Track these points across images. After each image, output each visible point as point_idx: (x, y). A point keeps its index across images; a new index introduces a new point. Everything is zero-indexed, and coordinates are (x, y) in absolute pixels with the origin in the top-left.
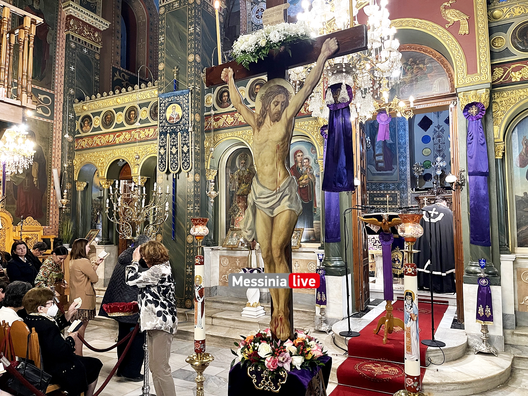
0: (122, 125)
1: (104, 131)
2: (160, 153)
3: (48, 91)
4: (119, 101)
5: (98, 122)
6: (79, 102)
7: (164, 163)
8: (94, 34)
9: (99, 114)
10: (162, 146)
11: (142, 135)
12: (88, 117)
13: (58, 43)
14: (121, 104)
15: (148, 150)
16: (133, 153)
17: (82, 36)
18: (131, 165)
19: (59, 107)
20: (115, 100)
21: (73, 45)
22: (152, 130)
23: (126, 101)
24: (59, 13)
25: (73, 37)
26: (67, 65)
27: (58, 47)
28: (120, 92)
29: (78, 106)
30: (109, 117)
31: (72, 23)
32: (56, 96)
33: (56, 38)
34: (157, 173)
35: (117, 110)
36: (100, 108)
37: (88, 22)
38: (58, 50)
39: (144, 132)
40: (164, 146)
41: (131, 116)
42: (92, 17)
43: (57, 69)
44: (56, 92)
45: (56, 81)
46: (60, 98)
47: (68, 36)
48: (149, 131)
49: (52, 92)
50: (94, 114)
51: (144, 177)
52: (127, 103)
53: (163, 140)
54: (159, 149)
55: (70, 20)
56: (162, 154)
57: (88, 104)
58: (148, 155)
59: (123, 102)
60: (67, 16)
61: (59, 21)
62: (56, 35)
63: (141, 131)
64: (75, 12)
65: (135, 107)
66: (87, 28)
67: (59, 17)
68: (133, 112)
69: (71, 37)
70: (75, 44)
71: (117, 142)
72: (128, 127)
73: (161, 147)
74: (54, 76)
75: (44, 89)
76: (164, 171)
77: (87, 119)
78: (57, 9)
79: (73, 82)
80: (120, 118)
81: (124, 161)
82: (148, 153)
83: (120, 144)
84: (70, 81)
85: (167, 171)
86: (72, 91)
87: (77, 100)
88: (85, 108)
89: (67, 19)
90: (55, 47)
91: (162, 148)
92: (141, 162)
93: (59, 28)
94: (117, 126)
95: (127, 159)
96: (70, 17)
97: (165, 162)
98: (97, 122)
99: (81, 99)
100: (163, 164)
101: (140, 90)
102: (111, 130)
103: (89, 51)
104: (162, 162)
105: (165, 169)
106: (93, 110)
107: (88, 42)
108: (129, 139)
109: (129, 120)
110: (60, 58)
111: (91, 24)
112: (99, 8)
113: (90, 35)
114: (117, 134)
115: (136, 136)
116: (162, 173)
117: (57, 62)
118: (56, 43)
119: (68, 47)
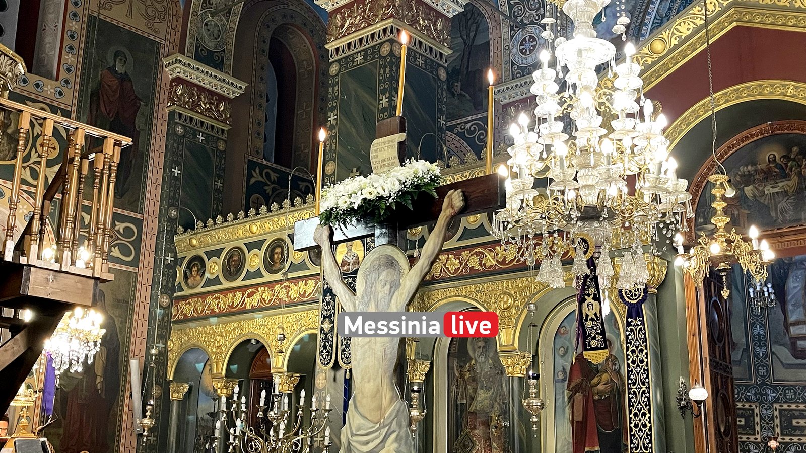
0: (258, 274)
1: (226, 285)
2: (322, 329)
3: (132, 215)
4: (254, 228)
5: (216, 268)
6: (185, 231)
7: (329, 348)
8: (217, 107)
9: (217, 253)
10: (327, 317)
11: (294, 294)
12: (198, 258)
13: (154, 128)
14: (258, 235)
15: (303, 322)
16: (276, 327)
17: (197, 112)
18: (272, 351)
19: (149, 241)
20: (248, 227)
21: (180, 130)
22: (311, 283)
23: (267, 230)
24: (159, 76)
25: (180, 115)
26: (168, 167)
27: (153, 135)
28: (258, 214)
29: (182, 239)
30: (236, 258)
31: (179, 92)
32: (145, 223)
33: (151, 120)
34: (317, 368)
35: (250, 246)
36: (220, 242)
37: (207, 86)
38: (153, 141)
39: (296, 288)
40: (330, 316)
41: (276, 256)
42: (216, 76)
43: (150, 175)
44: (146, 216)
45: (148, 195)
46: (151, 226)
47: (172, 114)
48: (306, 285)
49: (139, 216)
50: (210, 254)
51: (295, 375)
52: (268, 233)
53: (328, 304)
54: (322, 323)
55: (177, 85)
56: (327, 331)
57: (199, 235)
58: (303, 331)
59: (262, 232)
60: (173, 80)
61: (158, 89)
62: (152, 114)
63: (292, 285)
64: (185, 72)
65: (282, 240)
66: (205, 97)
67: (159, 82)
68: (278, 250)
69: (177, 116)
70: (184, 127)
71: (248, 307)
72: (268, 277)
73: (325, 317)
74: (145, 188)
75: (126, 213)
76: (328, 363)
77: (197, 263)
78: (155, 68)
79: (177, 196)
80: (255, 260)
81: (258, 342)
82: (304, 328)
83: (254, 310)
84: (172, 194)
85: (334, 364)
86: (173, 213)
87: (181, 229)
88: (194, 242)
89: (171, 84)
90: (150, 135)
91: (327, 319)
92: (289, 346)
93: (156, 102)
94: (249, 276)
95: (264, 339)
96: (178, 81)
97: (331, 346)
98: (214, 268)
99: (189, 226)
100: (328, 352)
101: (293, 209)
102: (238, 283)
103: (207, 137)
104: (325, 347)
105: (330, 360)
106: (208, 245)
107: (207, 121)
108: (270, 301)
109: (271, 264)
110: (157, 153)
111: (213, 89)
112: (229, 59)
113: (211, 108)
114: (249, 291)
115: (283, 295)
116: (324, 368)
117: (151, 161)
118: (150, 129)
119: (171, 133)
